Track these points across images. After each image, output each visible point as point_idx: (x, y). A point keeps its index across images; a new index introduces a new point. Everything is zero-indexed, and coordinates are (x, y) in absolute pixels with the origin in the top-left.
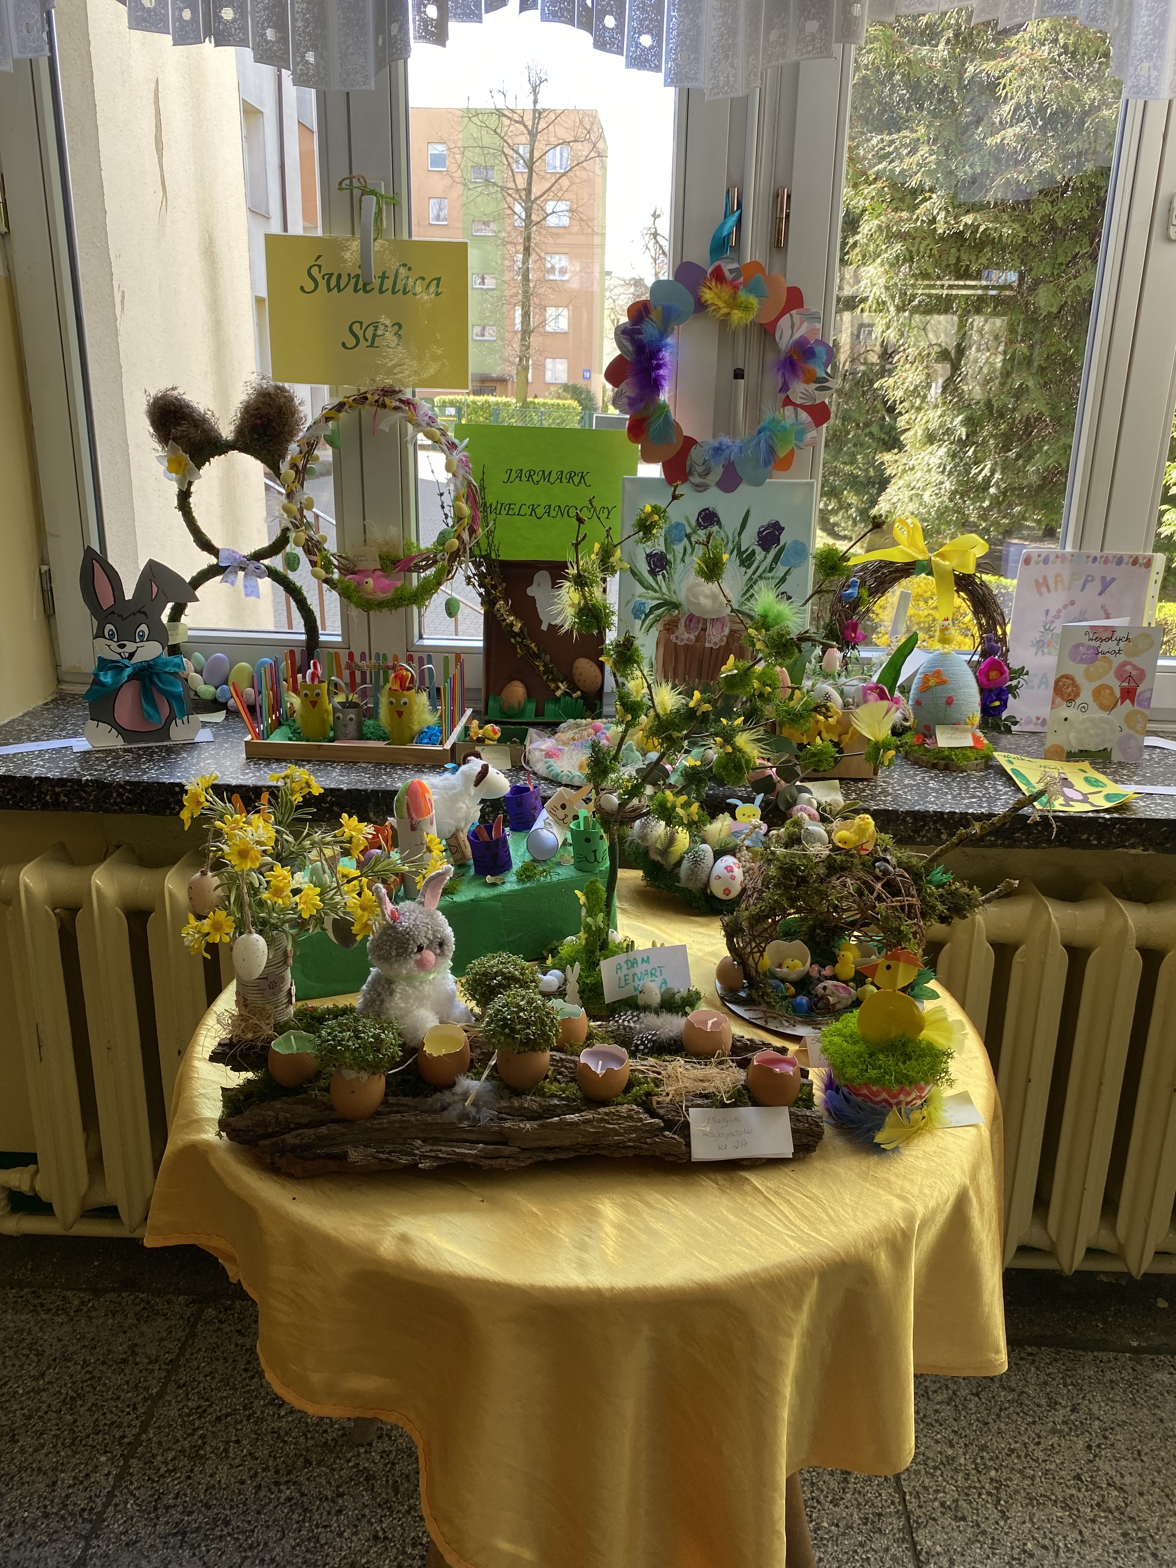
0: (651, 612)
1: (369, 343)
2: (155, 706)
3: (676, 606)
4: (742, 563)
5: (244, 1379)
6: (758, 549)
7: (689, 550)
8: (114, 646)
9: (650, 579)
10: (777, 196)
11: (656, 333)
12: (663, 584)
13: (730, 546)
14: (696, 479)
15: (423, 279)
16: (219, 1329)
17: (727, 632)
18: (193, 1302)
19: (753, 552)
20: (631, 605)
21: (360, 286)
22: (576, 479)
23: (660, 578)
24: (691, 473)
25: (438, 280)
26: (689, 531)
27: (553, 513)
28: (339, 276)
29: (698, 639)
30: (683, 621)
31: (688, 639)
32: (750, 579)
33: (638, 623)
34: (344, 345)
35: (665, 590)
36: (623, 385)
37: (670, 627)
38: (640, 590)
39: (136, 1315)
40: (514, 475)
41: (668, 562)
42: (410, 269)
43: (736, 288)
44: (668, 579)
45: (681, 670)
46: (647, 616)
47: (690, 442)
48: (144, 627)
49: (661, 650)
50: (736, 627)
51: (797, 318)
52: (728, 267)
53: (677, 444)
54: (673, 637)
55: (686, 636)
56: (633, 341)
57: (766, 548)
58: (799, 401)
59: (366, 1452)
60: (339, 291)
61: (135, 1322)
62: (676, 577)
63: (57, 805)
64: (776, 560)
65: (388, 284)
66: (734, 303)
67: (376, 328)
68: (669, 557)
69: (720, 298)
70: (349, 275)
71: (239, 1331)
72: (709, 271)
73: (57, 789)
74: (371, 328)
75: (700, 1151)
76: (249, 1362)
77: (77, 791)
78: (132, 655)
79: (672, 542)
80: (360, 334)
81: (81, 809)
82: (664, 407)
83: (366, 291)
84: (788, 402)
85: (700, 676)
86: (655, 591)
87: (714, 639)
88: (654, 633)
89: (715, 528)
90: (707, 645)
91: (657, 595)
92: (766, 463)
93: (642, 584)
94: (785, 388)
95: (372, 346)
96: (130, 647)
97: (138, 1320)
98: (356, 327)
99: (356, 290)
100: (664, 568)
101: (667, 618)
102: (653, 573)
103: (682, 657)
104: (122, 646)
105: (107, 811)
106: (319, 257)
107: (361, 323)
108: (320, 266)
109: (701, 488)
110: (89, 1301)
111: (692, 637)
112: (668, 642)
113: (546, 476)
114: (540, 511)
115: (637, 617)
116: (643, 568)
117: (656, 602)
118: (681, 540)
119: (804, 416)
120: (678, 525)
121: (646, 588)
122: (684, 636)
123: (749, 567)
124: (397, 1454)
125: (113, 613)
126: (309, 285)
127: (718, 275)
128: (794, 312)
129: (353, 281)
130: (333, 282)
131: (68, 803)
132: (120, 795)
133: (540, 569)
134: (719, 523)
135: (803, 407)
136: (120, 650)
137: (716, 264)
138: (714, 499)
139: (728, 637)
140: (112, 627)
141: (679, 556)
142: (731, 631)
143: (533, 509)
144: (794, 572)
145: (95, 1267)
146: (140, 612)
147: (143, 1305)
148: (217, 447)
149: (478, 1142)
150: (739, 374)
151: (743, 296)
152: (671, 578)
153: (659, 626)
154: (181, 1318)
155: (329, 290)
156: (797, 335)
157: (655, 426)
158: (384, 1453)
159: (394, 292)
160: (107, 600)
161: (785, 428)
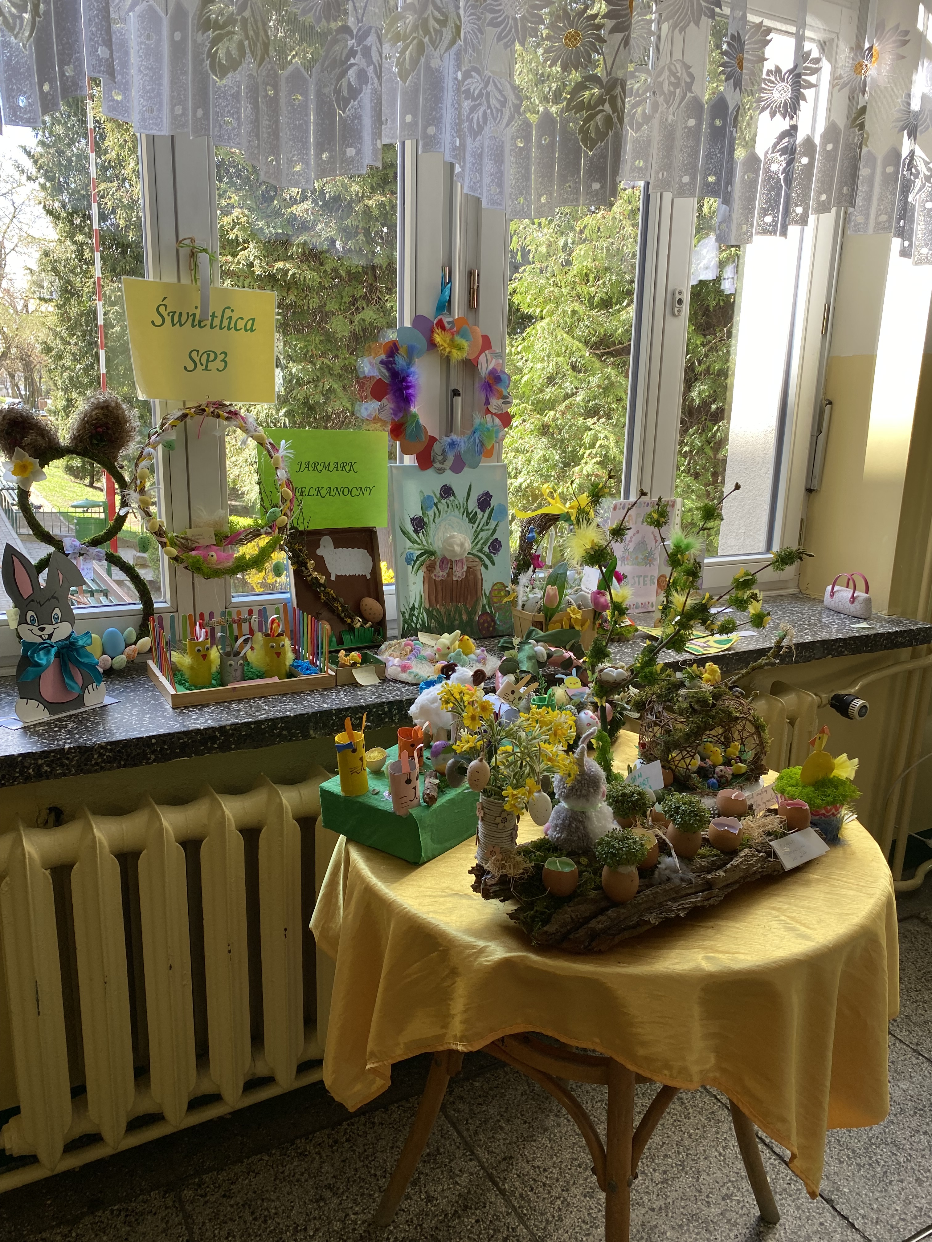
0: (417, 559)
1: (204, 367)
2: (72, 678)
3: (432, 553)
4: (470, 521)
5: (260, 1226)
6: (478, 511)
7: (437, 514)
8: (36, 629)
9: (414, 536)
10: (470, 274)
11: (405, 364)
12: (423, 539)
13: (462, 510)
14: (437, 465)
15: (242, 319)
16: (206, 1202)
17: (465, 569)
18: (166, 1192)
19: (476, 513)
20: (404, 556)
21: (196, 322)
22: (348, 468)
23: (421, 534)
24: (434, 461)
25: (253, 320)
26: (436, 501)
27: (333, 493)
28: (181, 314)
29: (448, 574)
30: (438, 563)
31: (443, 576)
32: (476, 531)
33: (410, 567)
34: (185, 368)
35: (425, 543)
36: (384, 400)
37: (431, 568)
38: (409, 544)
39: (125, 1223)
40: (303, 466)
41: (425, 523)
42: (232, 311)
43: (453, 334)
44: (426, 535)
45: (440, 599)
46: (415, 562)
47: (433, 440)
48: (57, 611)
49: (426, 585)
50: (470, 564)
51: (489, 356)
52: (446, 320)
53: (424, 440)
54: (433, 575)
55: (441, 573)
56: (388, 369)
57: (483, 511)
58: (494, 411)
59: (395, 1228)
60: (181, 325)
61: (128, 1228)
62: (431, 533)
63: (40, 775)
64: (489, 517)
65: (217, 321)
66: (453, 344)
67: (209, 355)
68: (425, 519)
69: (445, 341)
70: (188, 313)
71: (224, 1196)
72: (435, 322)
73: (40, 762)
74: (205, 356)
75: (788, 865)
76: (253, 1213)
77: (60, 759)
78: (50, 636)
79: (427, 508)
80: (197, 359)
81: (64, 775)
82: (415, 416)
83: (201, 327)
84: (488, 411)
85: (452, 601)
86: (419, 544)
87: (459, 574)
88: (421, 574)
89: (452, 498)
90: (455, 579)
91: (420, 547)
92: (480, 453)
93: (410, 540)
94: (487, 402)
95: (206, 369)
96: (49, 629)
97: (129, 1226)
98: (194, 355)
99: (193, 326)
100: (423, 528)
101: (428, 562)
102: (416, 531)
103: (440, 589)
104: (42, 629)
105: (88, 772)
106: (165, 298)
107: (198, 351)
108: (166, 306)
109: (441, 471)
110: (70, 1232)
111: (445, 574)
112: (430, 579)
113: (327, 466)
114: (323, 492)
115: (409, 563)
116: (410, 528)
117: (420, 552)
118: (431, 508)
119: (497, 421)
120: (429, 496)
121: (413, 542)
122: (440, 574)
123: (474, 523)
124: (418, 1219)
125: (33, 601)
126: (158, 321)
127: (441, 325)
128: (487, 352)
129: (191, 318)
130: (176, 319)
131: (51, 772)
132: (101, 755)
133: (324, 535)
134: (454, 494)
135: (495, 414)
136: (40, 633)
137: (439, 317)
138: (449, 478)
139: (466, 572)
140: (33, 614)
141: (432, 518)
142: (468, 567)
143: (319, 491)
144: (501, 524)
145: (50, 1205)
146: (53, 597)
147: (123, 1214)
148: (58, 451)
149: (697, 893)
150: (456, 393)
151: (459, 340)
152: (428, 534)
153: (423, 569)
154: (166, 1208)
155: (173, 325)
156: (490, 367)
157: (410, 429)
158: (409, 1222)
159: (221, 328)
160: (26, 590)
161: (488, 429)
